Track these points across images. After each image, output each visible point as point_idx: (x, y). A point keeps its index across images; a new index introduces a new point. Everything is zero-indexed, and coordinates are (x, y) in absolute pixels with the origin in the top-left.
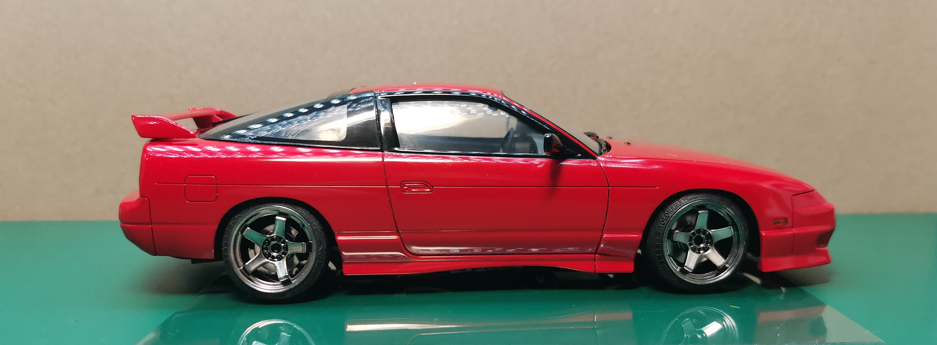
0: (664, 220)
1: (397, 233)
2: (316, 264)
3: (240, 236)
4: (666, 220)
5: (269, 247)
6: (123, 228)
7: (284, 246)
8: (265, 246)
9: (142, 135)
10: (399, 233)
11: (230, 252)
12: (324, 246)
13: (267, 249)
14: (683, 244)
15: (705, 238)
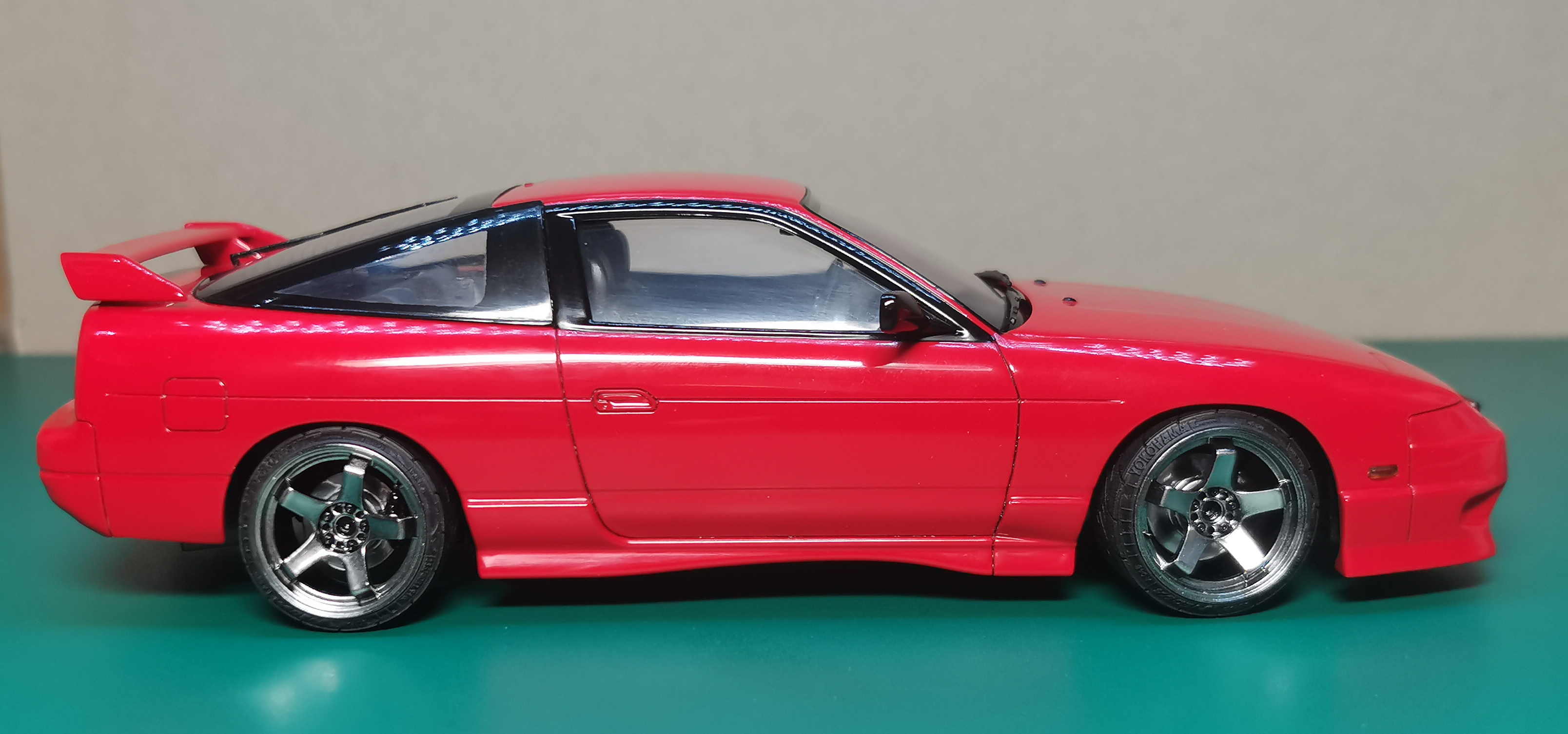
0: (1143, 462)
1: (587, 491)
2: (423, 563)
3: (273, 505)
4: (1148, 461)
5: (331, 524)
6: (45, 481)
7: (361, 522)
8: (323, 523)
9: (81, 292)
10: (588, 493)
11: (254, 535)
12: (440, 525)
13: (326, 527)
14: (1180, 515)
15: (1225, 506)
